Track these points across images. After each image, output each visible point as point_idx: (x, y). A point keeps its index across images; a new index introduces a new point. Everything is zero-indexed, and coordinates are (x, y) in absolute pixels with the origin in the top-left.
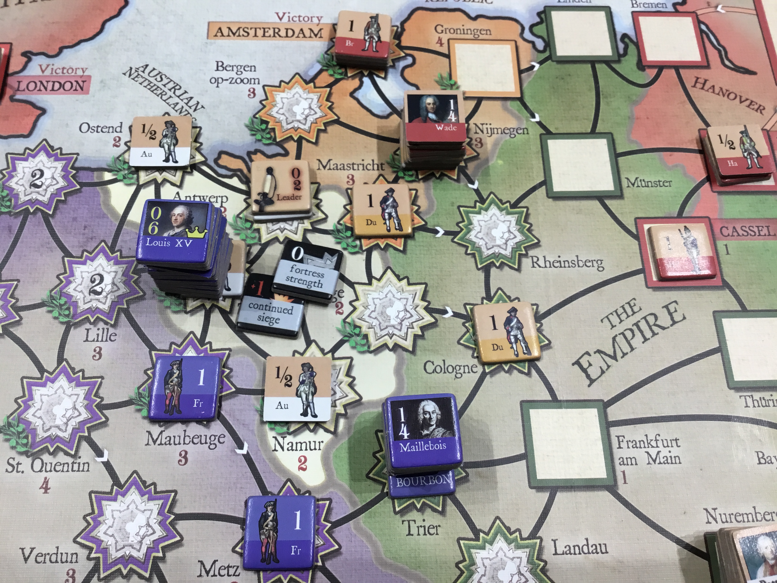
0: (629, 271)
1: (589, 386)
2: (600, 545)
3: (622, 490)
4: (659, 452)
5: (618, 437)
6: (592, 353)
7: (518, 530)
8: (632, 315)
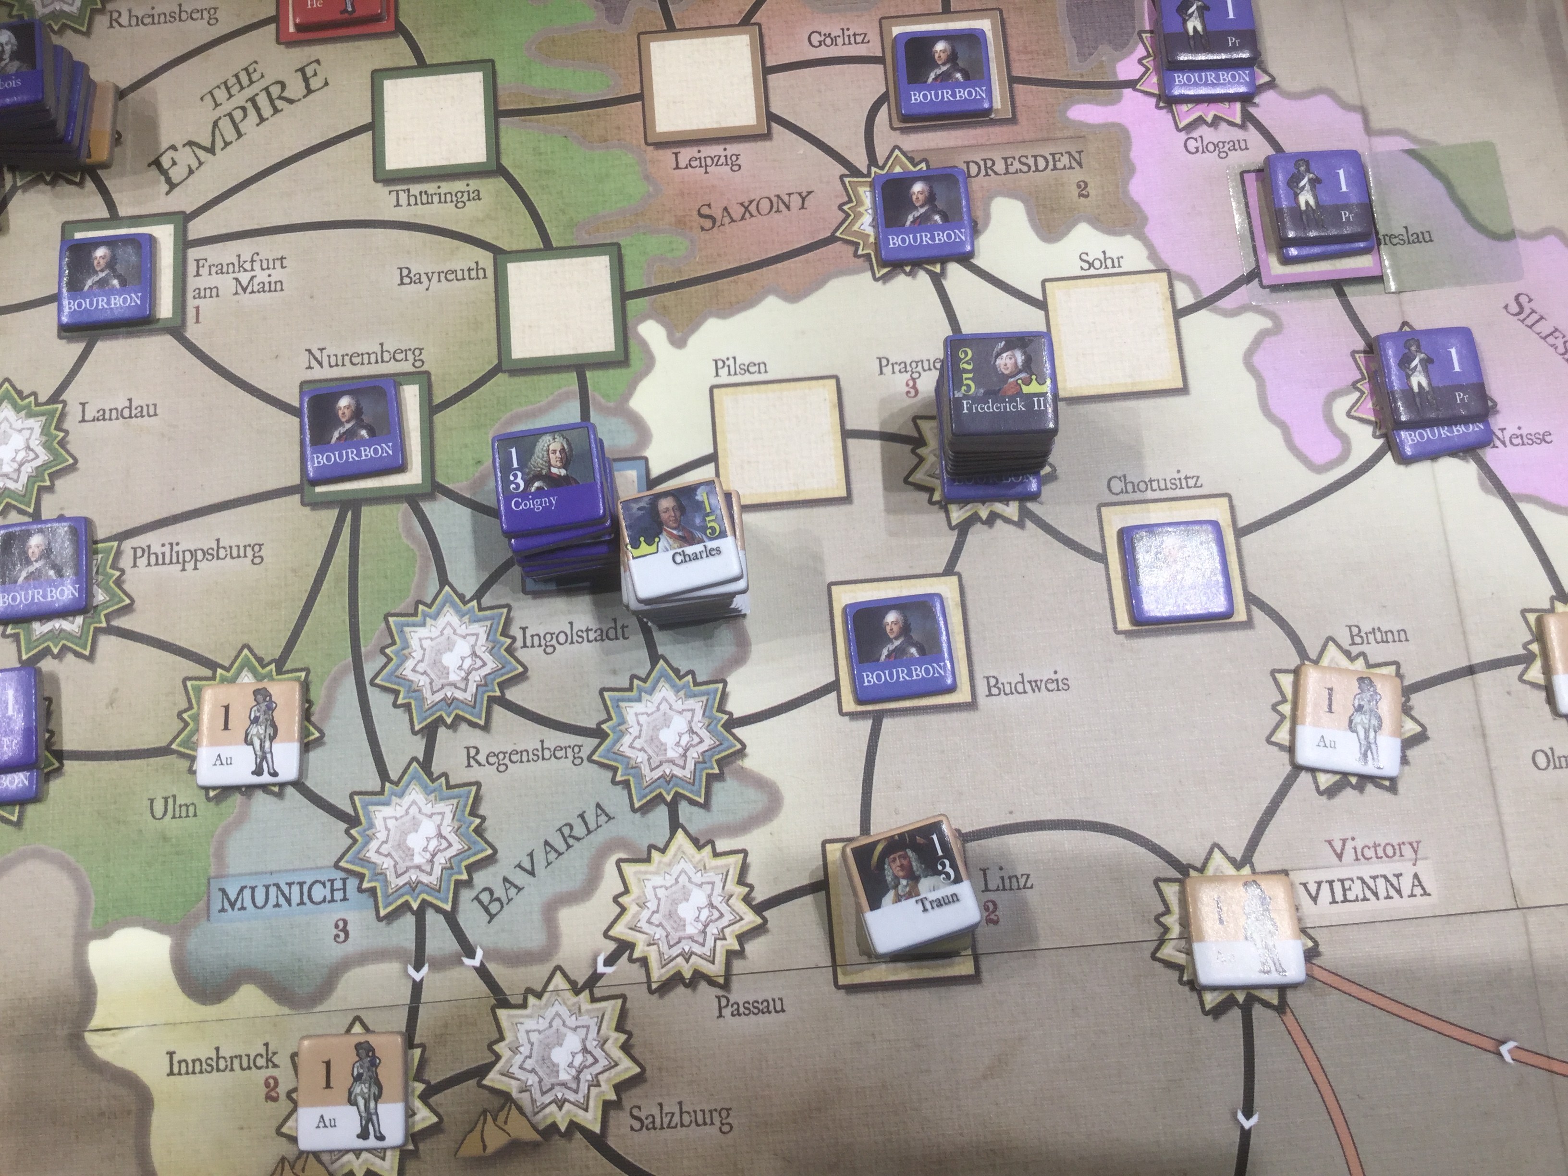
0: (256, 20)
1: (167, 193)
2: (148, 406)
3: (192, 332)
4: (252, 278)
5: (198, 261)
6: (179, 146)
7: (35, 394)
8: (249, 86)
